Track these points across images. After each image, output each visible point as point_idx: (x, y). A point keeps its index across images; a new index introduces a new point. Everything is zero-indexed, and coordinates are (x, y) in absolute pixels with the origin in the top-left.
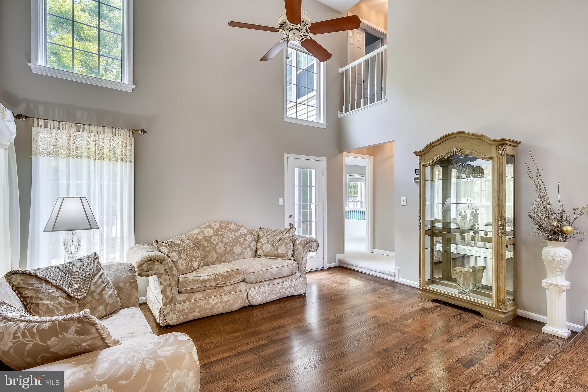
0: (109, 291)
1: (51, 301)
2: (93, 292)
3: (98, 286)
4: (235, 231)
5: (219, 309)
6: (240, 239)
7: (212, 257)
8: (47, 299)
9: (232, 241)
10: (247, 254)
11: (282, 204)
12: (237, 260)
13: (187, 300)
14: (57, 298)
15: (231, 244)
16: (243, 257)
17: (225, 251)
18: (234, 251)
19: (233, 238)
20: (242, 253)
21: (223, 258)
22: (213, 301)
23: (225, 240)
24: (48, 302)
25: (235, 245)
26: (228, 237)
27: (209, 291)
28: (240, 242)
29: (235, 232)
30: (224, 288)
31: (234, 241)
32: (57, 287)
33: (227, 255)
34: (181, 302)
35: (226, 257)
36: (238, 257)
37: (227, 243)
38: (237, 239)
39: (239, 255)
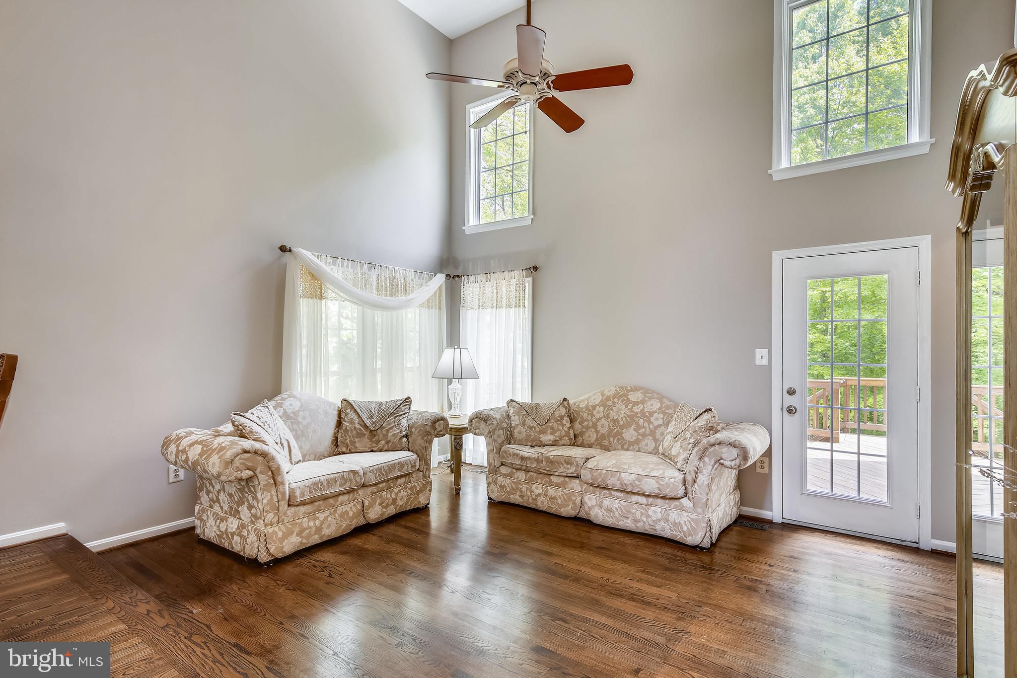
0: (396, 431)
1: (350, 424)
2: (384, 428)
3: (390, 424)
4: (636, 403)
5: (543, 504)
6: (639, 417)
7: (589, 437)
8: (348, 422)
9: (624, 419)
10: (647, 445)
11: (765, 362)
12: (627, 450)
13: (510, 475)
14: (354, 423)
15: (621, 423)
16: (637, 449)
17: (610, 432)
18: (623, 435)
19: (627, 415)
20: (637, 441)
21: (606, 443)
22: (537, 489)
23: (613, 414)
24: (348, 424)
25: (627, 425)
26: (620, 411)
27: (532, 474)
28: (637, 423)
29: (634, 405)
30: (552, 477)
31: (626, 419)
32: (359, 416)
33: (611, 439)
34: (504, 475)
35: (609, 441)
36: (629, 446)
37: (614, 421)
38: (633, 417)
39: (631, 444)
